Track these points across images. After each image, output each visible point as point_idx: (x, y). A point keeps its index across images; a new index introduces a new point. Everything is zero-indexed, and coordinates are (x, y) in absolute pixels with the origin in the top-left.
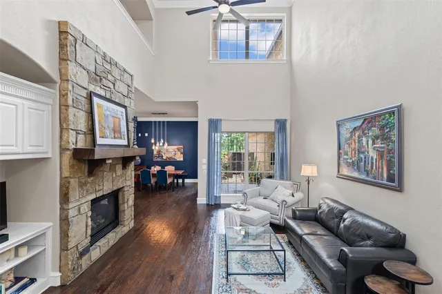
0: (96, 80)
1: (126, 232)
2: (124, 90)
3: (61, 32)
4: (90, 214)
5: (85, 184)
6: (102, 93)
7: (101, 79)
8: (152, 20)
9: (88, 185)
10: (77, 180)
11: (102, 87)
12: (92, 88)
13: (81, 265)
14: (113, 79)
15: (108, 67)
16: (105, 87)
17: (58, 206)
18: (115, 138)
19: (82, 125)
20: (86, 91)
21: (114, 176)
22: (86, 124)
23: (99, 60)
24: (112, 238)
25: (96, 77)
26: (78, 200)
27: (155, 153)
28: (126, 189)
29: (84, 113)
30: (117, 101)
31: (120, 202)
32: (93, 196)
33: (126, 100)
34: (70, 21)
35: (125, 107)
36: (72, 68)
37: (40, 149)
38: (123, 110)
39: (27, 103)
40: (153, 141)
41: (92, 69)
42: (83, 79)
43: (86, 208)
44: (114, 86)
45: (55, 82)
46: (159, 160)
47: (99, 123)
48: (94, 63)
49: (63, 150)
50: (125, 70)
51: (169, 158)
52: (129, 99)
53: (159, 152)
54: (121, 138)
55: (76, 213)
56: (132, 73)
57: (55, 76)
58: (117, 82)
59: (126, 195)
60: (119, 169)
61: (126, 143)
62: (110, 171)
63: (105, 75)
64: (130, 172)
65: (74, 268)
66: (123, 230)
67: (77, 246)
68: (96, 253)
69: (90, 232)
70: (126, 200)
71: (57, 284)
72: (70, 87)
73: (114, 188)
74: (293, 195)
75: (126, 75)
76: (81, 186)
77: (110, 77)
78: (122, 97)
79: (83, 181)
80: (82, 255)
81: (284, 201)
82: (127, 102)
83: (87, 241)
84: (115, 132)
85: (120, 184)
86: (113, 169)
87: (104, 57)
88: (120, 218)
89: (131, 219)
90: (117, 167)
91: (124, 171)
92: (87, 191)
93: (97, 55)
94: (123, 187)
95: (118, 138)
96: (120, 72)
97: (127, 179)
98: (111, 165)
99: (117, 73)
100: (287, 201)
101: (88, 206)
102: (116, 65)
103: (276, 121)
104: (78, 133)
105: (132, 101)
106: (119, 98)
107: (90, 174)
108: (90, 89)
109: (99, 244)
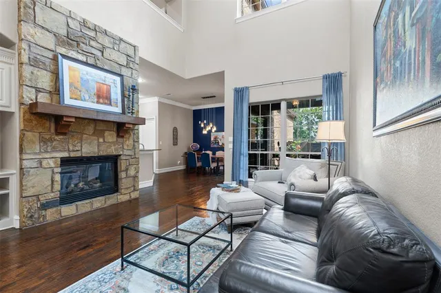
0: (70, 44)
1: (124, 200)
2: (123, 60)
4: (58, 170)
5: (51, 140)
6: (80, 57)
7: (78, 45)
9: (55, 142)
10: (37, 135)
11: (80, 51)
12: (62, 50)
13: (44, 216)
14: (99, 46)
15: (92, 34)
16: (84, 53)
17: (18, 156)
18: (98, 102)
19: (46, 84)
20: (52, 53)
21: (101, 140)
23: (74, 25)
24: (98, 202)
26: (39, 154)
27: (212, 139)
28: (122, 157)
29: (49, 74)
31: (119, 170)
32: (65, 155)
33: (124, 69)
35: (120, 75)
36: (28, 28)
38: (118, 79)
40: (202, 125)
41: (63, 32)
42: (46, 40)
43: (52, 163)
44: (103, 53)
45: (14, 44)
46: (215, 146)
47: (71, 85)
48: (65, 27)
49: (21, 104)
50: (121, 40)
52: (130, 70)
53: (216, 138)
54: (110, 104)
55: (36, 165)
56: (134, 44)
58: (108, 50)
59: (122, 165)
60: (111, 136)
61: (118, 110)
62: (94, 134)
63: (84, 41)
64: (130, 142)
65: (32, 217)
66: (119, 197)
67: (37, 196)
68: (68, 210)
69: (57, 187)
70: (123, 168)
71: (17, 226)
72: (24, 45)
73: (101, 153)
74: (315, 179)
75: (122, 44)
76: (43, 141)
77: (93, 43)
78: (118, 66)
79: (47, 137)
80: (45, 206)
81: (292, 184)
82: (125, 72)
83: (55, 195)
84: (99, 97)
85: (112, 151)
86: (99, 133)
87: (84, 23)
88: (119, 186)
89: (135, 190)
90: (107, 133)
91: (120, 140)
92: (54, 148)
93: (70, 20)
94: (120, 155)
95: (105, 104)
96: (112, 40)
97: (125, 147)
98: (95, 129)
99: (106, 41)
100: (296, 185)
101: (55, 163)
102: (106, 33)
103: (324, 77)
104: (38, 90)
105: (134, 71)
106: (111, 66)
107: (58, 133)
108: (58, 51)
109: (76, 203)
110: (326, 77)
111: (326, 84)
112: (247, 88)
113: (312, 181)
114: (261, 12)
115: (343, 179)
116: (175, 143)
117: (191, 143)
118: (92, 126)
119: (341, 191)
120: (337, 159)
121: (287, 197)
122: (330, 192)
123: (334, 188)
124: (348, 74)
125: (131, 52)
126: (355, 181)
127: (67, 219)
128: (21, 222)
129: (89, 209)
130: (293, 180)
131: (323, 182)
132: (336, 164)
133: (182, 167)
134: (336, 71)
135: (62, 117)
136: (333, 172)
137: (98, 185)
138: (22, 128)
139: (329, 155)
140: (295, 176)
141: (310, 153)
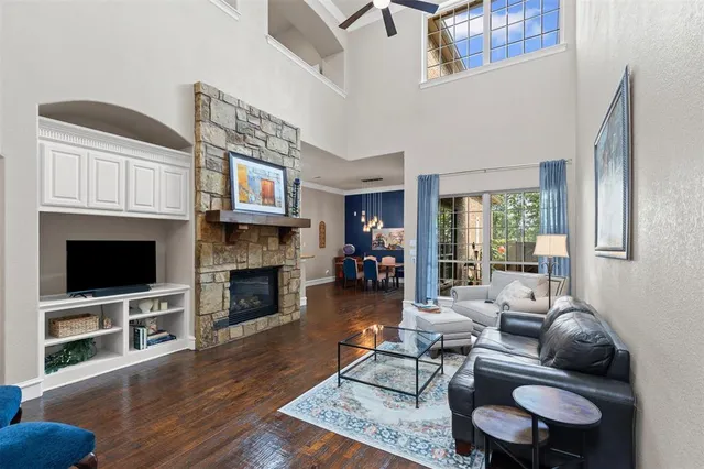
0: (238, 139)
1: (285, 322)
2: (284, 148)
3: (196, 94)
4: (228, 285)
5: (222, 251)
6: (248, 152)
7: (245, 137)
8: (343, 50)
9: (226, 253)
10: (211, 245)
11: (247, 145)
12: (231, 147)
13: (217, 337)
14: (264, 135)
15: (257, 122)
16: (253, 146)
17: (194, 270)
18: (264, 204)
19: (218, 187)
20: (223, 152)
21: (265, 249)
22: (224, 187)
23: (242, 116)
24: (262, 324)
25: (238, 135)
26: (212, 267)
27: (374, 238)
28: (285, 269)
29: (221, 176)
30: (270, 160)
31: (280, 284)
32: (234, 267)
33: (286, 159)
34: (203, 81)
35: (283, 168)
36: (205, 128)
37: (178, 211)
38: (280, 172)
39: (164, 167)
40: (363, 220)
41: (232, 126)
42: (219, 138)
43: (223, 277)
44: (266, 143)
45: (190, 145)
46: (379, 248)
47: (240, 186)
48: (234, 120)
49: (198, 212)
50: (284, 123)
51: (393, 246)
52: (293, 159)
53: (379, 237)
54: (274, 205)
55: (210, 279)
56: (296, 126)
57: (190, 139)
58: (271, 138)
59: (285, 277)
60: (273, 243)
61: (282, 211)
62: (259, 242)
63: (251, 132)
64: (293, 249)
65: (207, 337)
66: (281, 318)
67: (211, 314)
68: (236, 331)
69: (227, 305)
70: (285, 283)
71: (193, 348)
72: (203, 148)
73: (265, 265)
74: (533, 298)
75: (286, 129)
76: (217, 252)
77: (258, 133)
78: (280, 156)
79: (220, 247)
80: (217, 326)
81: (506, 304)
82: (287, 162)
83: (225, 314)
84: (264, 197)
85: (275, 261)
86: (263, 241)
87: (250, 111)
88: (280, 304)
89: (297, 310)
90: (270, 240)
91: (282, 247)
92: (225, 259)
93: (238, 111)
94: (281, 266)
95: (270, 205)
96: (275, 126)
97: (288, 256)
98: (260, 236)
99: (269, 128)
100: (510, 304)
101: (225, 276)
102: (269, 118)
103: (541, 165)
104: (212, 195)
105: (296, 161)
106: (274, 158)
107: (228, 242)
108: (229, 149)
109: (244, 323)
110: (544, 166)
111: (545, 174)
112: (437, 176)
113: (530, 301)
114: (455, 76)
115: (565, 298)
116: (322, 245)
117: (343, 244)
118: (257, 231)
119: (561, 310)
120: (559, 274)
121: (503, 318)
122: (551, 312)
123: (555, 307)
124: (574, 161)
125: (293, 138)
126: (576, 301)
127: (236, 341)
128: (197, 342)
129: (254, 332)
130: (506, 299)
131: (542, 301)
132: (559, 281)
133: (331, 279)
134: (557, 158)
135: (236, 225)
136: (554, 290)
137: (258, 302)
138: (199, 238)
139: (550, 271)
140: (507, 294)
141: (523, 263)
